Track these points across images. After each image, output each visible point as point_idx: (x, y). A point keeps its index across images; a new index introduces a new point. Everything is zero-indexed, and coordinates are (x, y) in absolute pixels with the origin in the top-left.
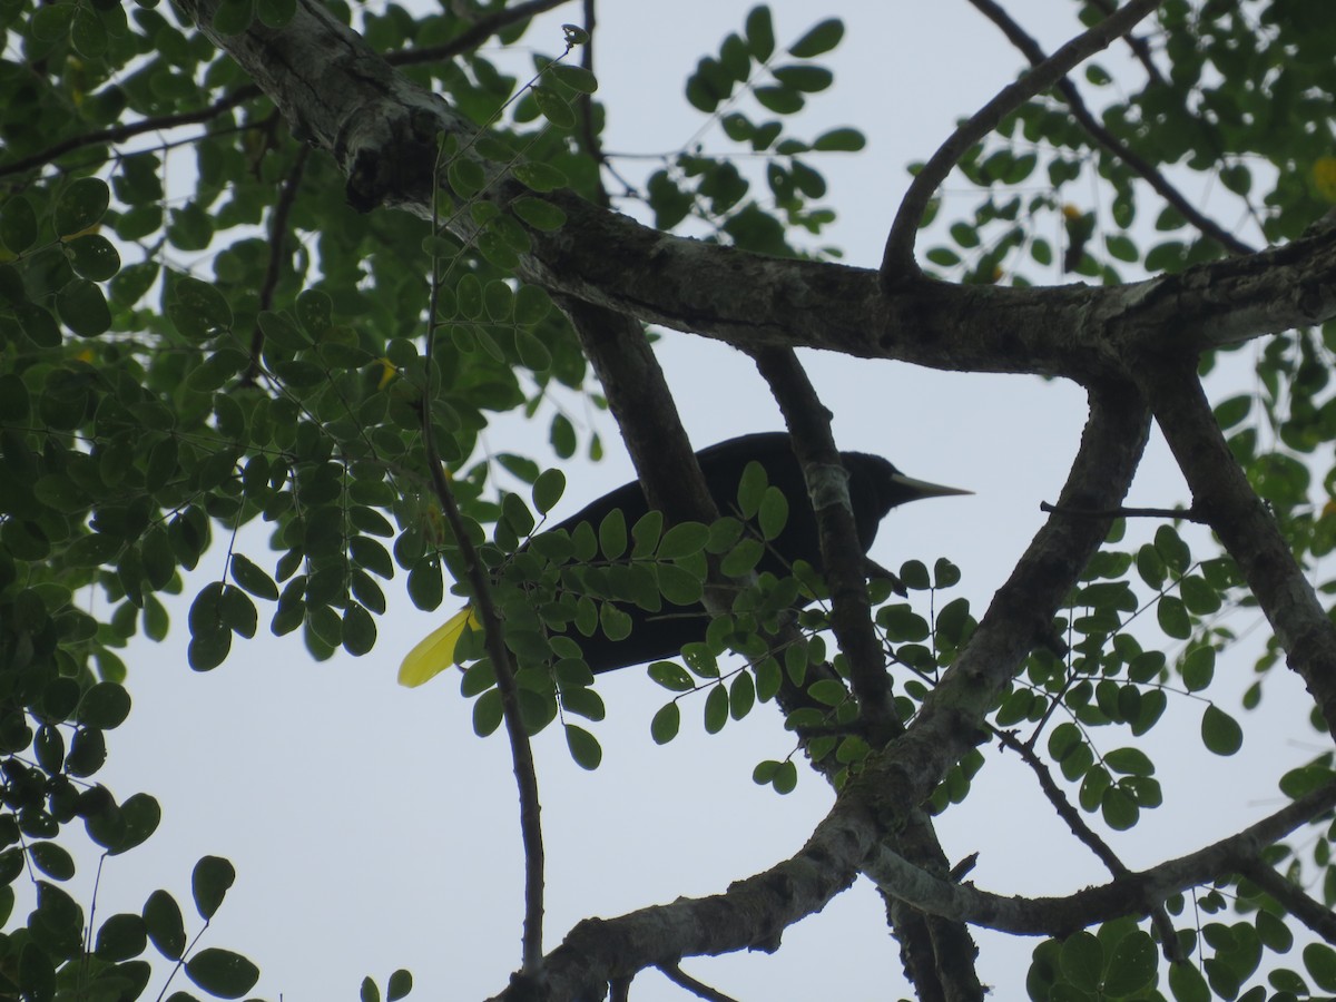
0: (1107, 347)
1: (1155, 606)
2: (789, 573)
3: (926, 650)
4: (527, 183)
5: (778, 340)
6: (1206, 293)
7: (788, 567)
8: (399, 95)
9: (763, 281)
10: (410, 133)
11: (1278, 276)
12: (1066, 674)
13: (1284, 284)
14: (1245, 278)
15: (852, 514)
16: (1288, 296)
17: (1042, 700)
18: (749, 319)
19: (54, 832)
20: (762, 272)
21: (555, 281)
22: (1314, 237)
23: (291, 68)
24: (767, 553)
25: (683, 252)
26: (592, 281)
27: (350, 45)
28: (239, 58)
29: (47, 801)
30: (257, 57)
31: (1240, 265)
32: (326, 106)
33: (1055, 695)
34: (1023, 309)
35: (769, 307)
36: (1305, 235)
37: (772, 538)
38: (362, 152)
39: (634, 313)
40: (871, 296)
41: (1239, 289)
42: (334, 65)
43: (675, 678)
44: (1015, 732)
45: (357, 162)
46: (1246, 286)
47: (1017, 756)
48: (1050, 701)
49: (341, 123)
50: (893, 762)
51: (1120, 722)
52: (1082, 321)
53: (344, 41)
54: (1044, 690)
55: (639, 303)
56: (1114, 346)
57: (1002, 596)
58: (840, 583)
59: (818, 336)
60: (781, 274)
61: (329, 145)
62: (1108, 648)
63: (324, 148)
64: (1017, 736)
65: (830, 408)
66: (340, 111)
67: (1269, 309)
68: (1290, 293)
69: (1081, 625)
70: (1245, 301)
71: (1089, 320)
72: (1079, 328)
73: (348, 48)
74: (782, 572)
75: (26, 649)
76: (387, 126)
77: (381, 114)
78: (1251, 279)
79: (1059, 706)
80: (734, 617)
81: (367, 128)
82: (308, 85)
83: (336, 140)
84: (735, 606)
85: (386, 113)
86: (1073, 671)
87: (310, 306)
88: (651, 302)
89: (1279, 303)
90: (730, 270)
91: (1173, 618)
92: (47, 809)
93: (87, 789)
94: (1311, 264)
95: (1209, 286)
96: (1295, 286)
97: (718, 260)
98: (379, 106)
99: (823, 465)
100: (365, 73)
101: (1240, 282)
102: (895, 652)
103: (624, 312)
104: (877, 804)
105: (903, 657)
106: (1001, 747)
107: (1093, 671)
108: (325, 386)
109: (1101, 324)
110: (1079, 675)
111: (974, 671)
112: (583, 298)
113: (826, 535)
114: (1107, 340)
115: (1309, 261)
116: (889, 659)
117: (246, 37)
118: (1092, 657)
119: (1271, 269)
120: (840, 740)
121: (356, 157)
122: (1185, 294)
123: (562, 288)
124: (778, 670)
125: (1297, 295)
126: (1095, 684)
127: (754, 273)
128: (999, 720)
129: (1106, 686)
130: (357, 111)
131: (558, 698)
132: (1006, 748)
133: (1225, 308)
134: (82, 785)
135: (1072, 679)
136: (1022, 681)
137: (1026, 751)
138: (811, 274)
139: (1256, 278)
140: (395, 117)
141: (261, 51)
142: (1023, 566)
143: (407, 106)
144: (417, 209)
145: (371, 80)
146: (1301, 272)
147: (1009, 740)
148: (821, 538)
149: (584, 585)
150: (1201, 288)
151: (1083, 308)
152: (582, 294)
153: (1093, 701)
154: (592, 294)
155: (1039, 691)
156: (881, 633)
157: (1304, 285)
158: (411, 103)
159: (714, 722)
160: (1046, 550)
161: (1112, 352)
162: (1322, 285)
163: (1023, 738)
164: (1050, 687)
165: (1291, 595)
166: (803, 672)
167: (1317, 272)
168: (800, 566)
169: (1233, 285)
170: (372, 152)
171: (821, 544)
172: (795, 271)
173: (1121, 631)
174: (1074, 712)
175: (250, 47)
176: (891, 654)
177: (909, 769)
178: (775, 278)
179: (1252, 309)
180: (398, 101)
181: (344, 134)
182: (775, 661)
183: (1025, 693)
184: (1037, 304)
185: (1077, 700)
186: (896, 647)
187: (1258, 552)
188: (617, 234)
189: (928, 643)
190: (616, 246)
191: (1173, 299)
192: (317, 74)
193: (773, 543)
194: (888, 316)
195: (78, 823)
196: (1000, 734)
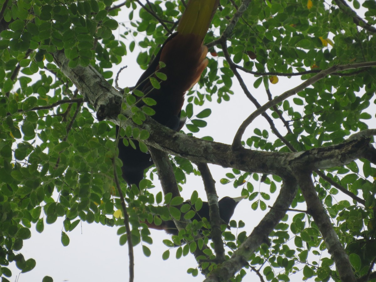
0: (289, 168)
1: (294, 238)
2: (201, 220)
3: (234, 244)
4: (146, 103)
5: (203, 161)
6: (316, 155)
7: (201, 218)
8: (112, 92)
9: (201, 145)
10: (114, 102)
11: (335, 152)
12: (269, 254)
13: (336, 154)
14: (326, 152)
15: (218, 207)
16: (337, 157)
17: (263, 260)
18: (197, 155)
19: (7, 264)
20: (201, 143)
21: (148, 142)
22: (345, 143)
23: (85, 83)
24: (196, 215)
25: (181, 137)
26: (157, 142)
27: (100, 78)
28: (72, 80)
29: (7, 256)
30: (76, 79)
31: (325, 149)
32: (93, 93)
33: (266, 259)
34: (268, 157)
35: (202, 152)
36: (343, 142)
37: (198, 211)
38: (101, 105)
39: (167, 151)
40: (229, 151)
41: (325, 155)
42: (96, 83)
43: (169, 244)
44: (255, 267)
45: (100, 108)
46: (327, 154)
47: (255, 273)
48: (265, 260)
49: (96, 98)
50: (224, 267)
51: (282, 267)
52: (283, 161)
53: (99, 77)
54: (263, 257)
55: (168, 149)
56: (291, 167)
57: (256, 229)
58: (214, 224)
59: (214, 161)
60: (206, 144)
61: (93, 103)
62: (281, 248)
63: (91, 104)
64: (255, 268)
65: (215, 180)
66: (96, 95)
67: (332, 160)
68: (338, 156)
69: (275, 241)
70: (326, 158)
71: (285, 160)
72: (282, 163)
73: (100, 79)
74: (199, 220)
75: (5, 216)
76: (108, 99)
77: (107, 96)
78: (328, 152)
79: (267, 261)
80: (186, 230)
81: (103, 99)
82: (89, 88)
83: (95, 102)
84: (187, 227)
85: (108, 96)
86: (271, 253)
87: (87, 132)
88: (172, 149)
89: (335, 159)
90: (193, 142)
91: (298, 242)
92: (6, 258)
93: (17, 254)
94: (344, 149)
95: (317, 154)
96: (340, 155)
97: (190, 139)
98: (106, 94)
99: (212, 194)
100: (104, 86)
101: (325, 153)
102: (226, 244)
103: (165, 151)
104: (219, 276)
105: (228, 245)
106: (251, 270)
107: (276, 253)
108: (89, 153)
109: (288, 162)
110: (273, 254)
111: (247, 247)
112: (154, 147)
113: (211, 212)
114: (289, 166)
115: (343, 149)
116: (224, 245)
117: (74, 74)
118: (276, 250)
119: (333, 150)
120: (210, 264)
121: (100, 106)
122: (311, 156)
123: (149, 144)
124: (196, 245)
125: (340, 157)
126: (277, 257)
127: (199, 143)
128: (252, 264)
129: (280, 258)
130: (101, 95)
131: (141, 238)
132: (252, 271)
133: (321, 159)
134: (16, 253)
135: (271, 255)
136: (258, 254)
137: (258, 272)
138: (214, 144)
139: (329, 152)
140: (110, 97)
141: (77, 78)
142: (262, 222)
143: (114, 95)
144: (114, 121)
145: (105, 88)
146: (341, 151)
147: (253, 269)
148: (210, 212)
149: (151, 210)
150: (315, 154)
151: (284, 157)
152: (154, 146)
153: (276, 261)
154: (157, 146)
155: (262, 257)
156: (223, 238)
157: (342, 154)
158: (115, 94)
159: (178, 256)
160: (268, 218)
161: (290, 169)
162: (346, 155)
163: (257, 269)
164: (265, 256)
165: (331, 235)
166: (202, 246)
167: (346, 151)
168: (204, 219)
169: (323, 154)
170: (104, 105)
171: (210, 214)
172: (210, 144)
173: (285, 244)
174: (271, 264)
175: (75, 77)
176: (225, 244)
177: (228, 269)
178: (204, 145)
179: (327, 160)
180: (112, 93)
181: (97, 100)
182: (195, 243)
183: (258, 257)
184: (272, 156)
185: (272, 260)
186: (227, 242)
187: (323, 223)
188: (165, 131)
189: (235, 242)
190: (164, 134)
191: (307, 156)
192: (91, 85)
193: (198, 212)
194: (233, 157)
195: (14, 263)
196: (251, 267)
